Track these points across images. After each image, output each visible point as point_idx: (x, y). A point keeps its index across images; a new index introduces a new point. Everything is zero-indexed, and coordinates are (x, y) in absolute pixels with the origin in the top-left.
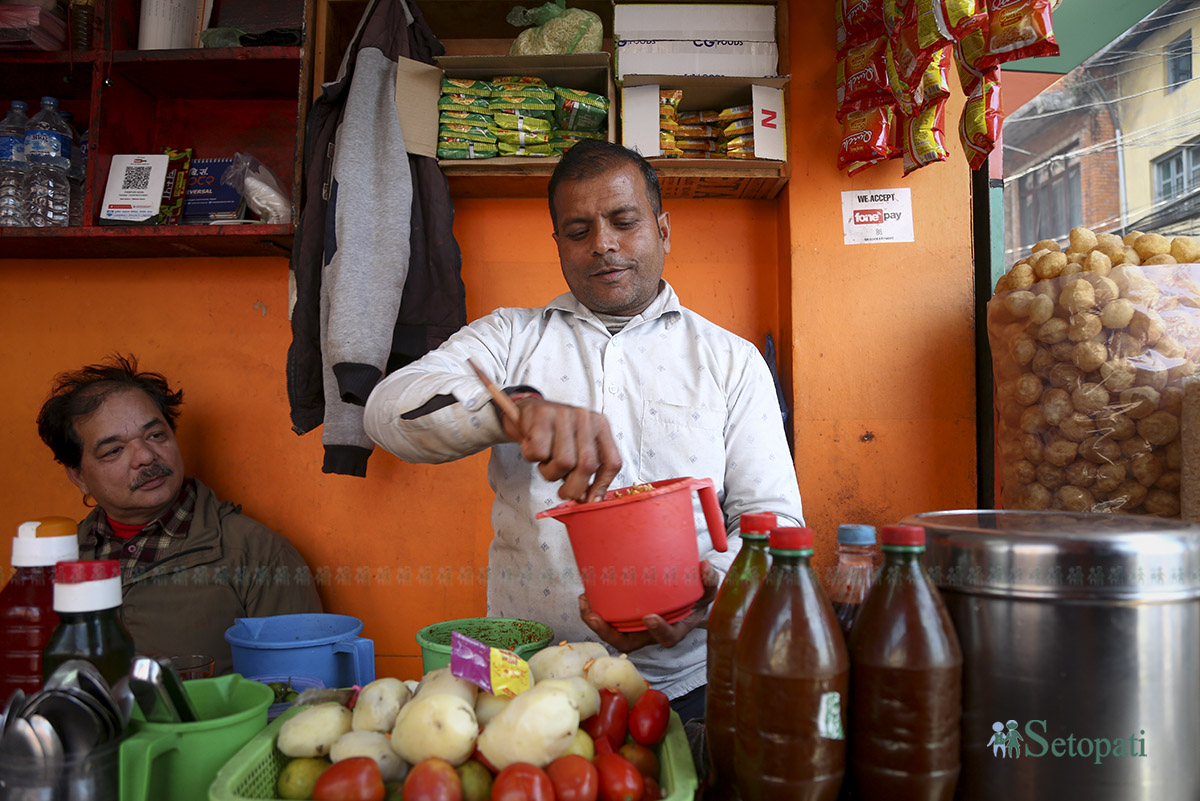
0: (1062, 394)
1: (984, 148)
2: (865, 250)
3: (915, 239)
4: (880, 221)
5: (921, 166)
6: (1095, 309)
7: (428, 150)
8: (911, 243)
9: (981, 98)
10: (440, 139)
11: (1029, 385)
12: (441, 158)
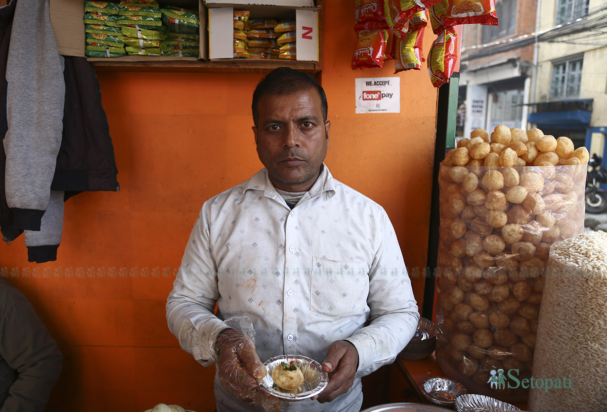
0: (478, 239)
1: (442, 78)
2: (369, 118)
3: (400, 111)
4: (379, 98)
5: (405, 70)
6: (504, 190)
7: (79, 52)
8: (398, 114)
9: (442, 45)
10: (87, 44)
11: (458, 229)
12: (89, 56)
